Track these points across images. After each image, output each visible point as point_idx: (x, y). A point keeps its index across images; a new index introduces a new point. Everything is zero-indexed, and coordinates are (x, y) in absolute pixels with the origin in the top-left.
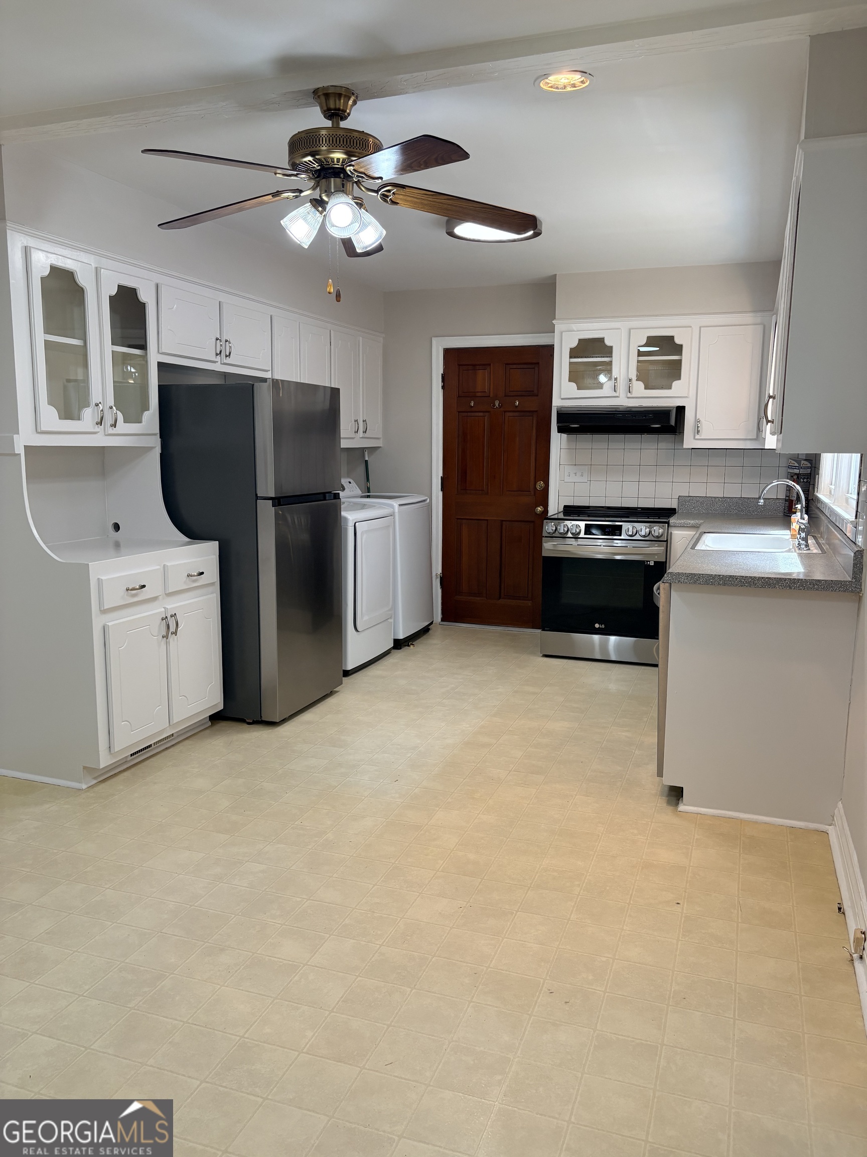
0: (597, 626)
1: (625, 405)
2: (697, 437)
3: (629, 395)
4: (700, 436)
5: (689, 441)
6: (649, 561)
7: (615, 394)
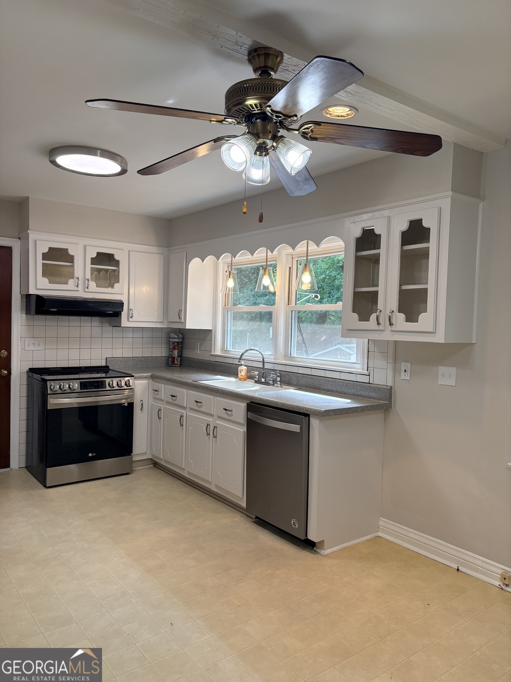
0: (90, 455)
1: (83, 296)
2: (130, 320)
3: (86, 290)
4: (132, 320)
5: (125, 322)
6: (125, 403)
7: (76, 289)
